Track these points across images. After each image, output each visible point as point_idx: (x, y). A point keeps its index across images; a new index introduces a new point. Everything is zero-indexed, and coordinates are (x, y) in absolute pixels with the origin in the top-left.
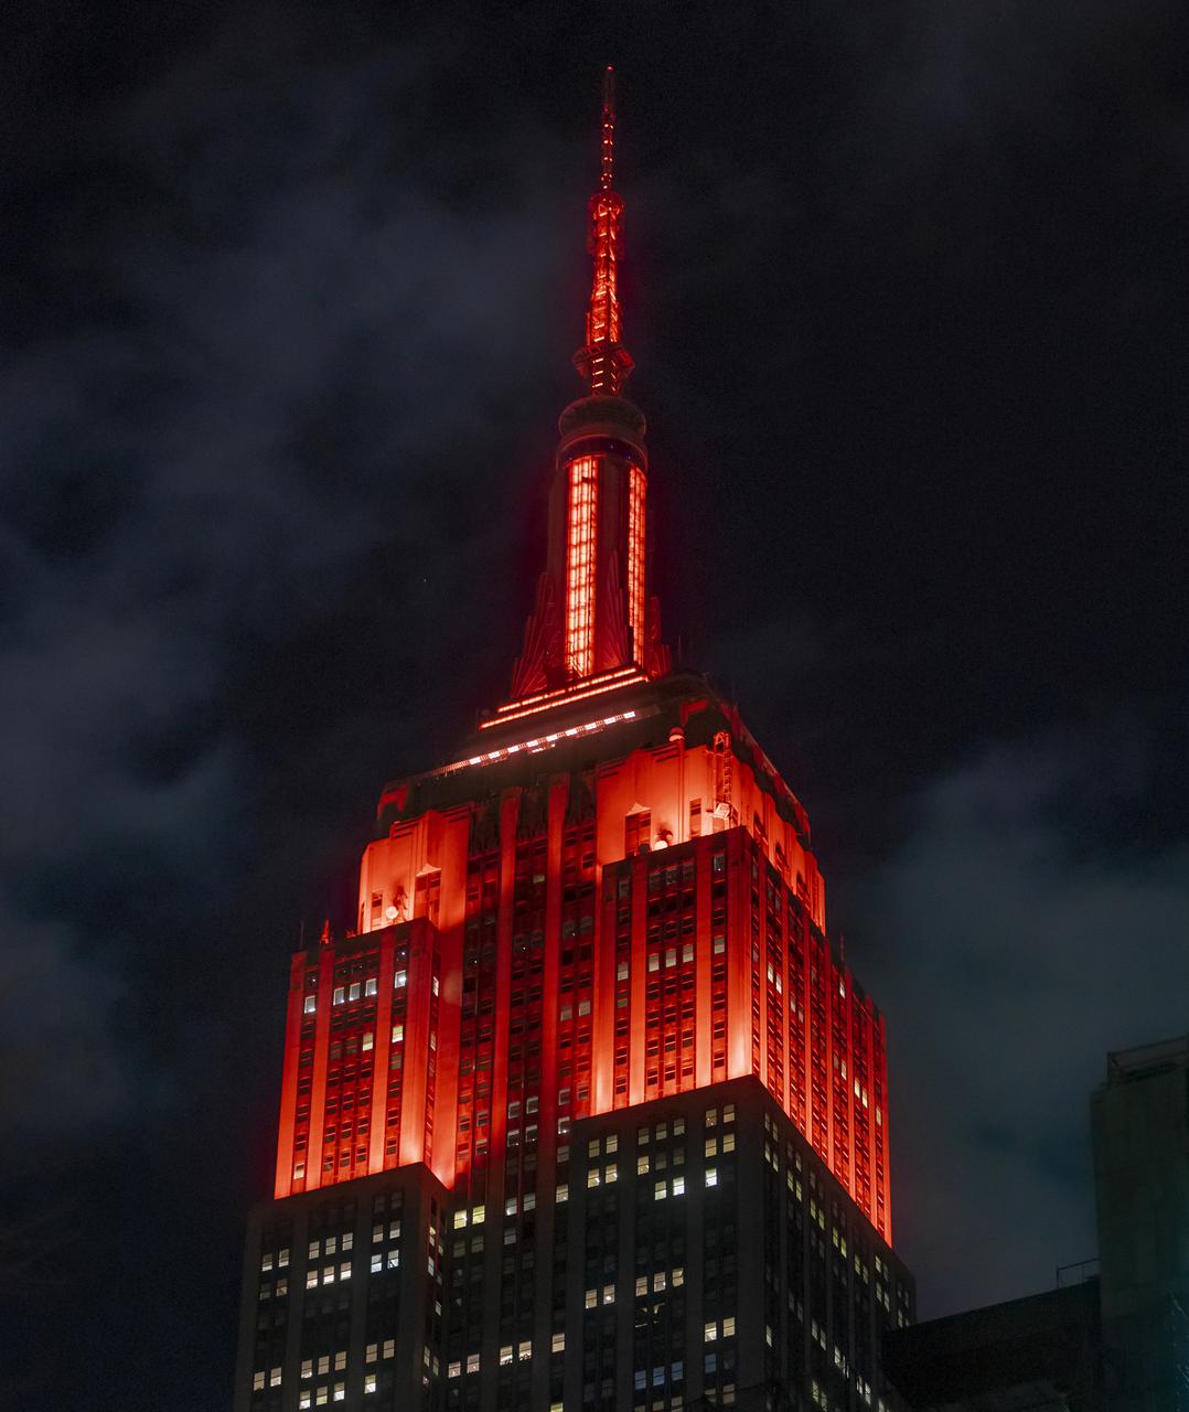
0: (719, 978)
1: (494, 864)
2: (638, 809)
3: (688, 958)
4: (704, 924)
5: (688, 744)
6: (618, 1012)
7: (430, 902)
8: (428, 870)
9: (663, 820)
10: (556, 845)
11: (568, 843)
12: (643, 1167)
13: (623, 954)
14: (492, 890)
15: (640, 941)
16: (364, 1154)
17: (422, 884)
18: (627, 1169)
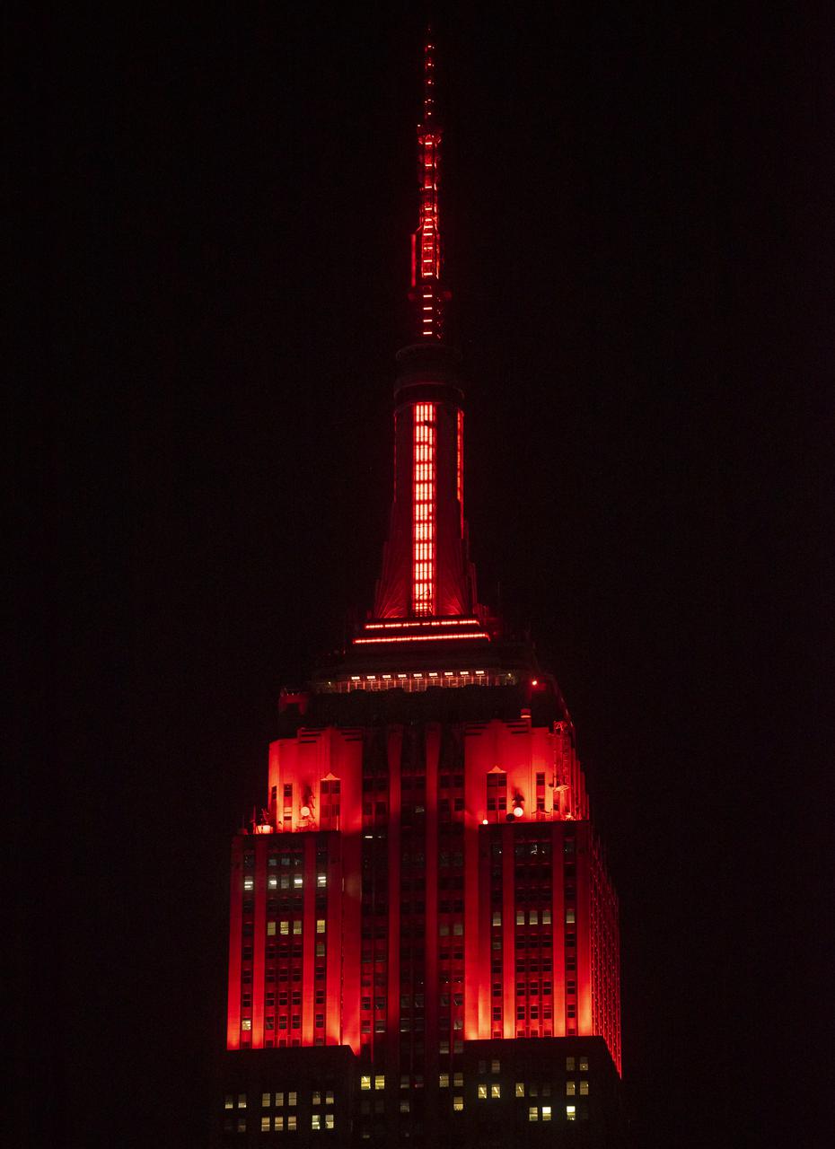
0: (571, 942)
1: (384, 785)
2: (497, 769)
3: (547, 921)
4: (559, 894)
5: (536, 724)
6: (493, 952)
8: (331, 777)
9: (517, 785)
10: (434, 782)
11: (442, 784)
12: (520, 1091)
13: (497, 904)
14: (382, 809)
15: (510, 897)
16: (297, 1023)
17: (326, 788)
18: (508, 1090)
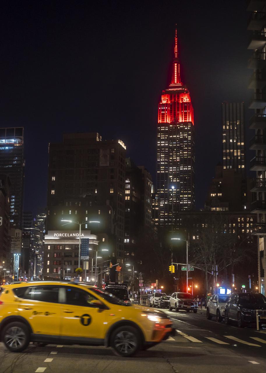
0: (189, 113)
1: (172, 99)
2: (182, 98)
3: (187, 111)
4: (188, 109)
5: (186, 93)
6: (182, 114)
7: (167, 101)
8: (167, 98)
9: (184, 99)
10: (176, 99)
11: (177, 99)
12: (184, 126)
13: (182, 110)
14: (172, 101)
15: (183, 109)
16: (164, 121)
17: (167, 99)
18: (183, 126)
